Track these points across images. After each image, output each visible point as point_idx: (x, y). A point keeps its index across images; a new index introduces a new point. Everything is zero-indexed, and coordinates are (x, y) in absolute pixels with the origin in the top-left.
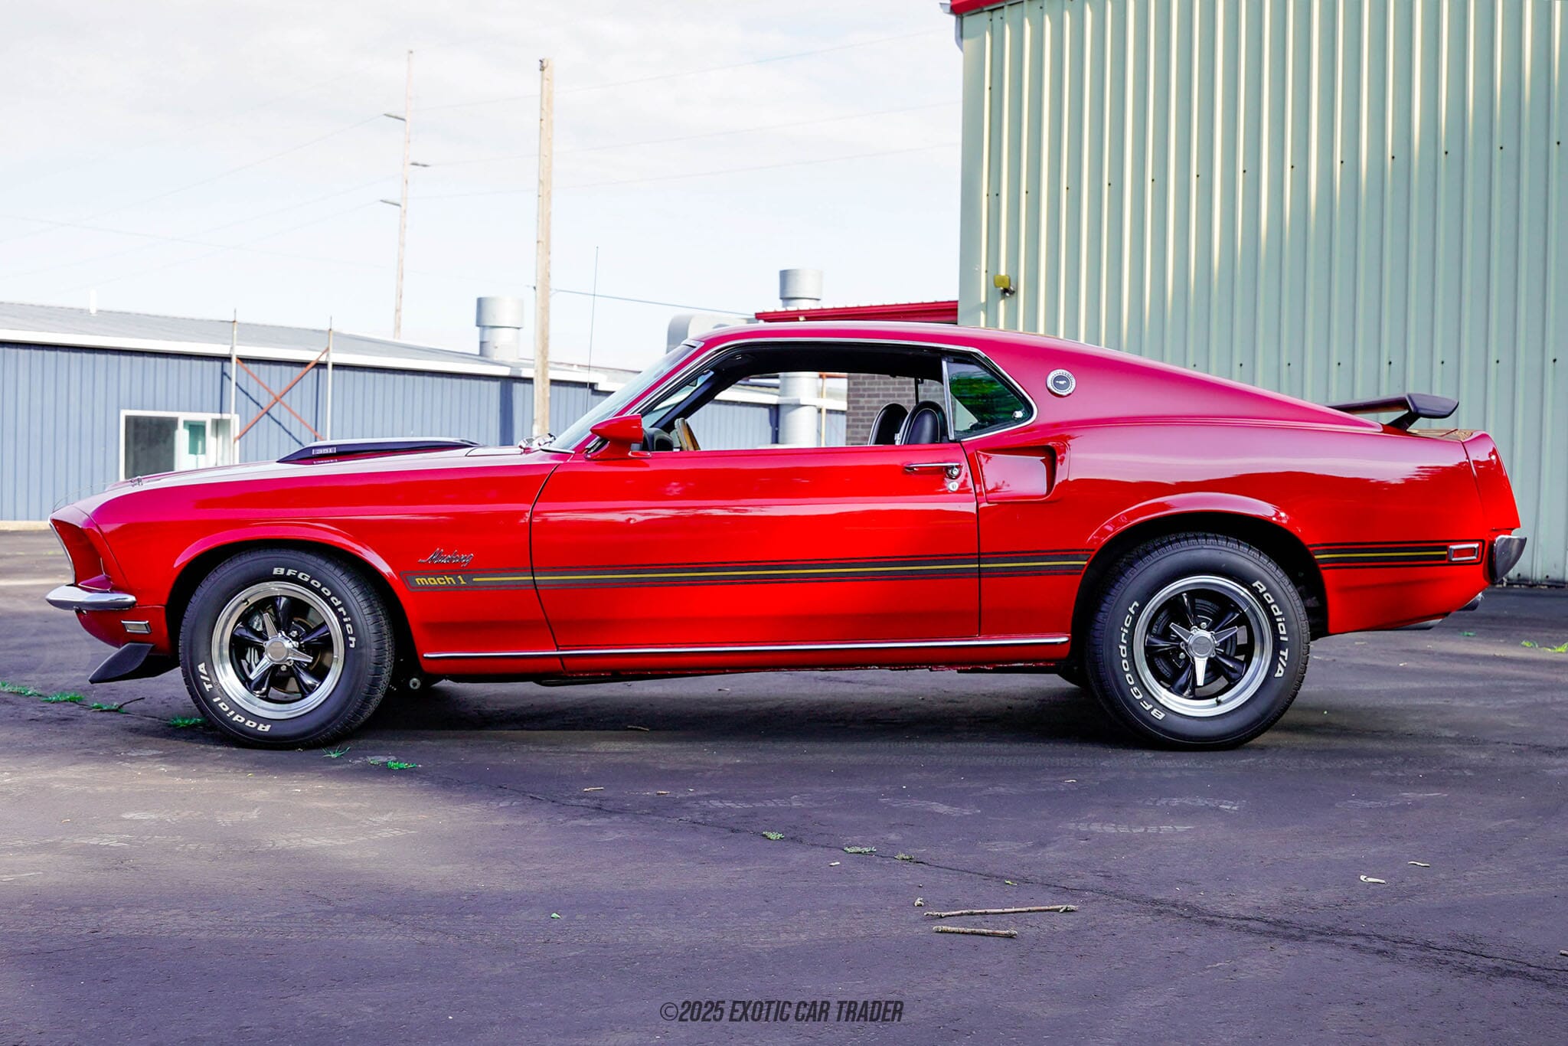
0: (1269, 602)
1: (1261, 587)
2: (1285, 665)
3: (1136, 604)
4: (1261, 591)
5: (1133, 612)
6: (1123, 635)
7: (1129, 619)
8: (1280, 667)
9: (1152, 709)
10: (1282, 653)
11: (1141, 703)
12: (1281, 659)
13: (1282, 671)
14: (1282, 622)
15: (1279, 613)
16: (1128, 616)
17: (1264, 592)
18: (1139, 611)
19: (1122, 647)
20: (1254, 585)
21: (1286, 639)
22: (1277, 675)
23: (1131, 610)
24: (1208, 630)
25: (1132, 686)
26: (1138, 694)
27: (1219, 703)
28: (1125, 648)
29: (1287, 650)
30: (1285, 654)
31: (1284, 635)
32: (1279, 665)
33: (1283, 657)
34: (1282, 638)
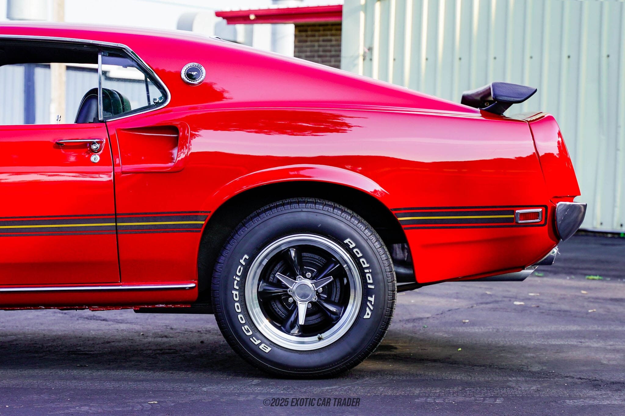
0: (358, 256)
1: (352, 244)
2: (372, 308)
3: (246, 256)
4: (351, 247)
5: (244, 264)
6: (236, 282)
7: (240, 269)
8: (368, 311)
9: (260, 344)
10: (369, 298)
11: (251, 339)
12: (368, 303)
13: (370, 313)
14: (369, 272)
15: (367, 265)
16: (240, 267)
17: (354, 248)
18: (249, 263)
19: (234, 292)
20: (346, 241)
21: (372, 287)
22: (366, 317)
23: (242, 261)
24: (312, 278)
25: (244, 324)
26: (248, 331)
27: (320, 339)
28: (237, 293)
29: (373, 296)
30: (372, 299)
31: (371, 284)
32: (367, 309)
33: (371, 302)
34: (369, 286)
